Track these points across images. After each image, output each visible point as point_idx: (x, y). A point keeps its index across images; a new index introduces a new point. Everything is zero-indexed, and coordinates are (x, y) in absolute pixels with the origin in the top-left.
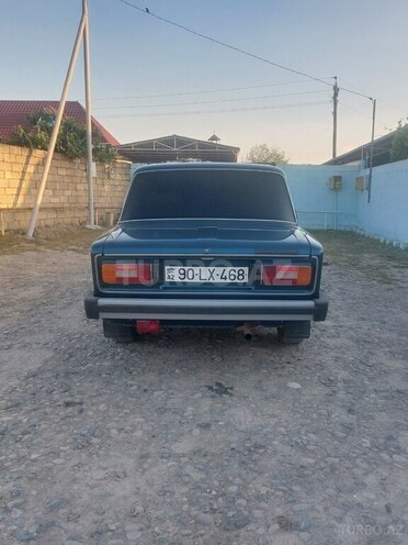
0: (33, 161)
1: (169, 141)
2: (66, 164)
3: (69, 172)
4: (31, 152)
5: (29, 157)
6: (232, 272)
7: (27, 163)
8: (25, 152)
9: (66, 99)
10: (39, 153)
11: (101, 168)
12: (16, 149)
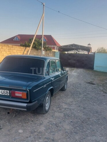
0: (26, 50)
1: (72, 45)
2: (36, 51)
3: (37, 53)
4: (26, 48)
5: (25, 49)
6: (4, 92)
7: (25, 51)
8: (24, 48)
9: (36, 34)
10: (28, 48)
11: (46, 52)
12: (22, 47)
